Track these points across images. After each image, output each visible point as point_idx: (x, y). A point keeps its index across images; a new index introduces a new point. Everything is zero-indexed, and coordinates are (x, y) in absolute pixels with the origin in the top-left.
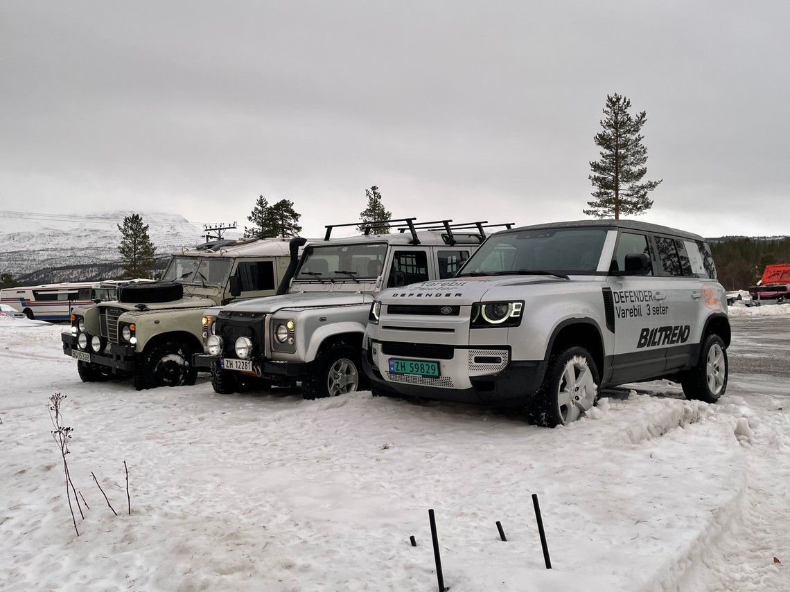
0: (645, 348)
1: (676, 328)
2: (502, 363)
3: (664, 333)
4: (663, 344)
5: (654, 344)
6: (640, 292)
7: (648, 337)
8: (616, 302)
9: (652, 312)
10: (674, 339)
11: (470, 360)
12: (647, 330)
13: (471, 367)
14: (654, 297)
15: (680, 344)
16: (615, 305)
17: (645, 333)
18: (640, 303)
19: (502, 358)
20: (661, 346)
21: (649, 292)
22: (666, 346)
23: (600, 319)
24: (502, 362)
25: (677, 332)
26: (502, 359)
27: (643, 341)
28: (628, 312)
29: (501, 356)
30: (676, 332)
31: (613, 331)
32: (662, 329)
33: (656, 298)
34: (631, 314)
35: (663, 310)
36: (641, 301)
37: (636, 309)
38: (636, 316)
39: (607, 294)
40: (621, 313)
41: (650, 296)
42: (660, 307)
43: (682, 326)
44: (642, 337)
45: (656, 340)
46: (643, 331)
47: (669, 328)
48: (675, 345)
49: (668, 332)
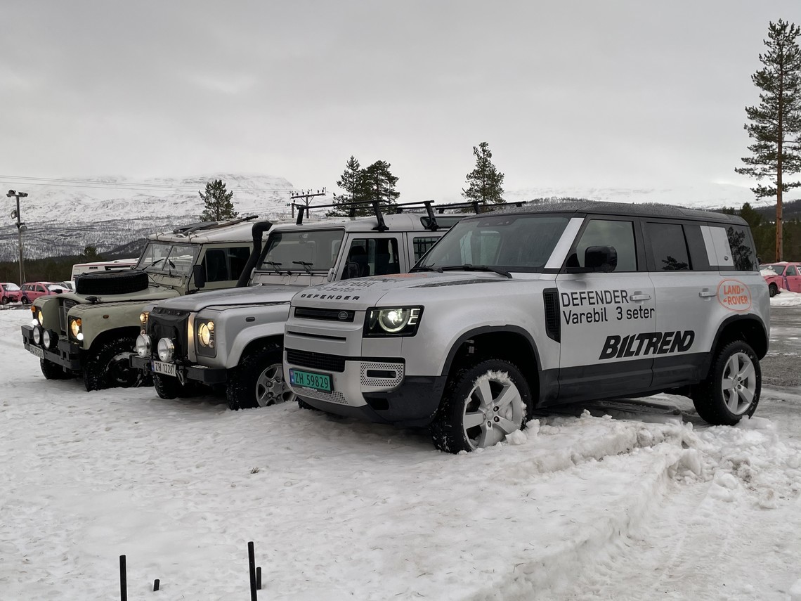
0: (614, 359)
1: (670, 334)
2: (397, 378)
3: (646, 341)
4: (646, 352)
5: (629, 354)
6: (605, 292)
7: (619, 346)
8: (564, 306)
9: (625, 315)
10: (665, 347)
12: (617, 338)
13: (363, 382)
14: (631, 298)
15: (676, 353)
16: (562, 308)
17: (612, 342)
18: (605, 305)
19: (397, 372)
20: (642, 356)
21: (622, 291)
22: (651, 355)
23: (535, 326)
24: (397, 376)
25: (672, 338)
27: (609, 351)
28: (584, 318)
29: (395, 370)
30: (668, 339)
31: (558, 339)
32: (642, 337)
33: (634, 299)
34: (589, 320)
35: (645, 313)
36: (607, 303)
37: (597, 313)
38: (597, 321)
39: (551, 298)
40: (571, 318)
41: (623, 297)
42: (641, 310)
43: (679, 333)
44: (607, 345)
45: (634, 348)
46: (609, 339)
47: (658, 335)
48: (668, 354)
49: (655, 340)
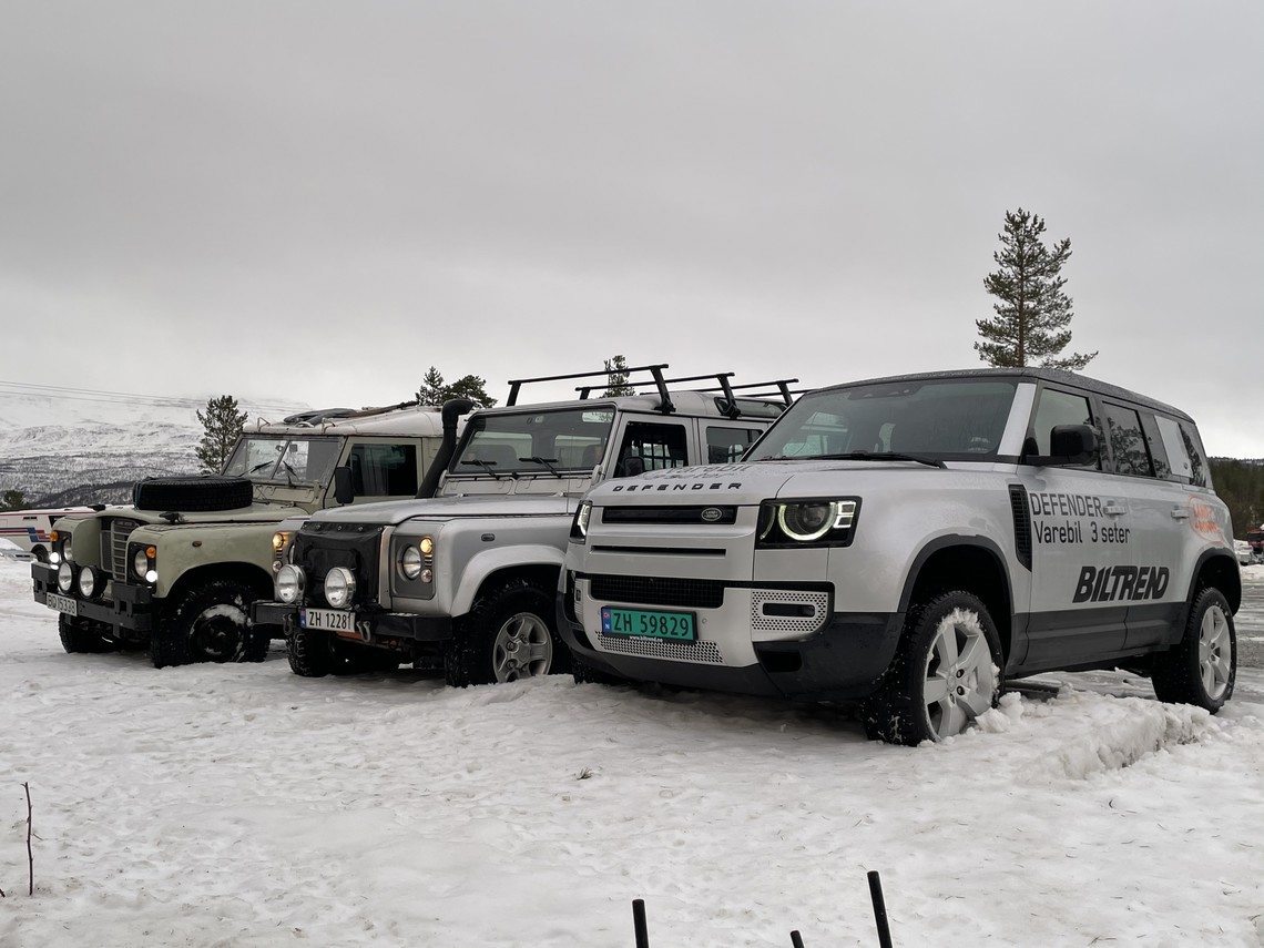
0: (1088, 604)
1: (1144, 571)
2: (815, 616)
3: (1122, 578)
4: (1121, 598)
5: (1104, 597)
6: (1078, 497)
7: (1094, 584)
8: (1035, 513)
9: (1100, 537)
10: (1141, 590)
11: (754, 609)
12: (1091, 570)
13: (756, 624)
14: (1105, 509)
15: (1150, 601)
16: (1033, 518)
17: (1087, 576)
18: (1079, 518)
19: (816, 607)
20: (1116, 603)
21: (1095, 498)
22: (1126, 602)
23: (1004, 541)
24: (817, 614)
25: (1146, 577)
26: (817, 609)
27: (1084, 590)
28: (1057, 534)
29: (813, 603)
30: (1144, 577)
31: (1029, 567)
32: (1119, 571)
33: (1110, 511)
34: (1063, 538)
35: (1121, 536)
36: (1081, 514)
37: (1071, 529)
38: (1072, 541)
39: (1018, 497)
40: (1044, 533)
41: (1097, 507)
42: (1116, 529)
43: (1154, 568)
44: (1082, 582)
45: (1109, 590)
46: (1085, 570)
47: (1131, 570)
48: (1142, 602)
49: (1130, 577)
